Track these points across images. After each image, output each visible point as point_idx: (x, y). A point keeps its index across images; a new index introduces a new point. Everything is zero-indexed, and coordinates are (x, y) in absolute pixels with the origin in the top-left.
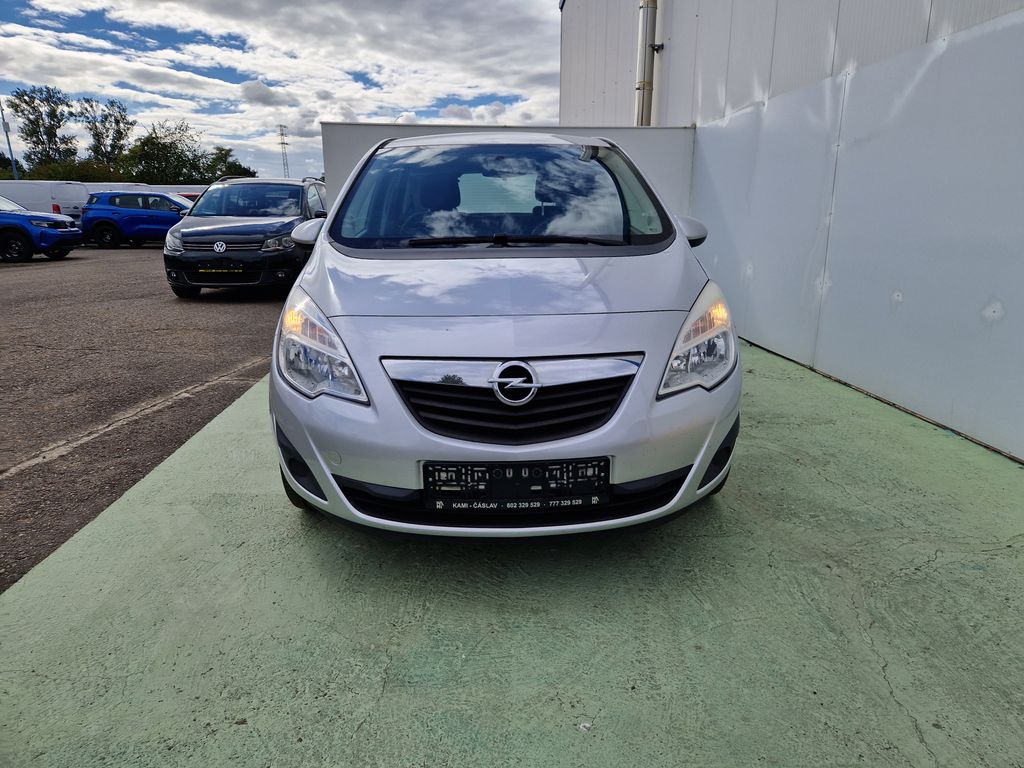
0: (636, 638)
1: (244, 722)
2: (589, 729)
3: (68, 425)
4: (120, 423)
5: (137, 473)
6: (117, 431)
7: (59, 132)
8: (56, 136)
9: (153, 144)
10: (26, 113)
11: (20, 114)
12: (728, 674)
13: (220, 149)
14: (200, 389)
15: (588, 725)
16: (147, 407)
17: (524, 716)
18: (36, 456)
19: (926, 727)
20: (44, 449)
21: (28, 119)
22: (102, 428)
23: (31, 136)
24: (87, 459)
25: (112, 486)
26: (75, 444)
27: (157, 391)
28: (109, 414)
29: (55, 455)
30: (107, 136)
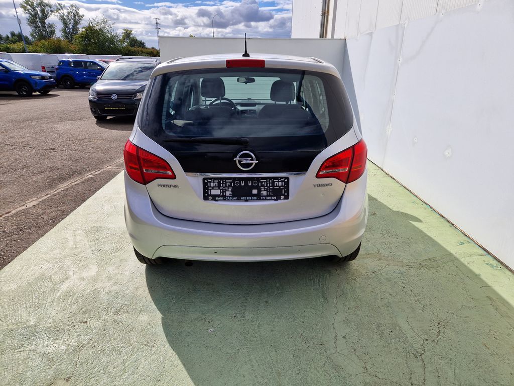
0: (244, 297)
1: (86, 322)
2: (212, 331)
3: (39, 190)
4: (60, 190)
5: (64, 214)
6: (58, 193)
7: (47, 21)
8: (45, 24)
9: (91, 30)
10: (30, 11)
11: (27, 12)
12: (274, 313)
13: (126, 31)
14: (97, 173)
15: (212, 330)
16: (73, 182)
17: (190, 325)
18: (23, 205)
19: (340, 337)
20: (27, 202)
21: (31, 14)
22: (52, 192)
23: (33, 23)
24: (44, 207)
25: (53, 221)
26: (40, 200)
27: (79, 173)
28: (57, 184)
29: (31, 205)
30: (70, 23)
